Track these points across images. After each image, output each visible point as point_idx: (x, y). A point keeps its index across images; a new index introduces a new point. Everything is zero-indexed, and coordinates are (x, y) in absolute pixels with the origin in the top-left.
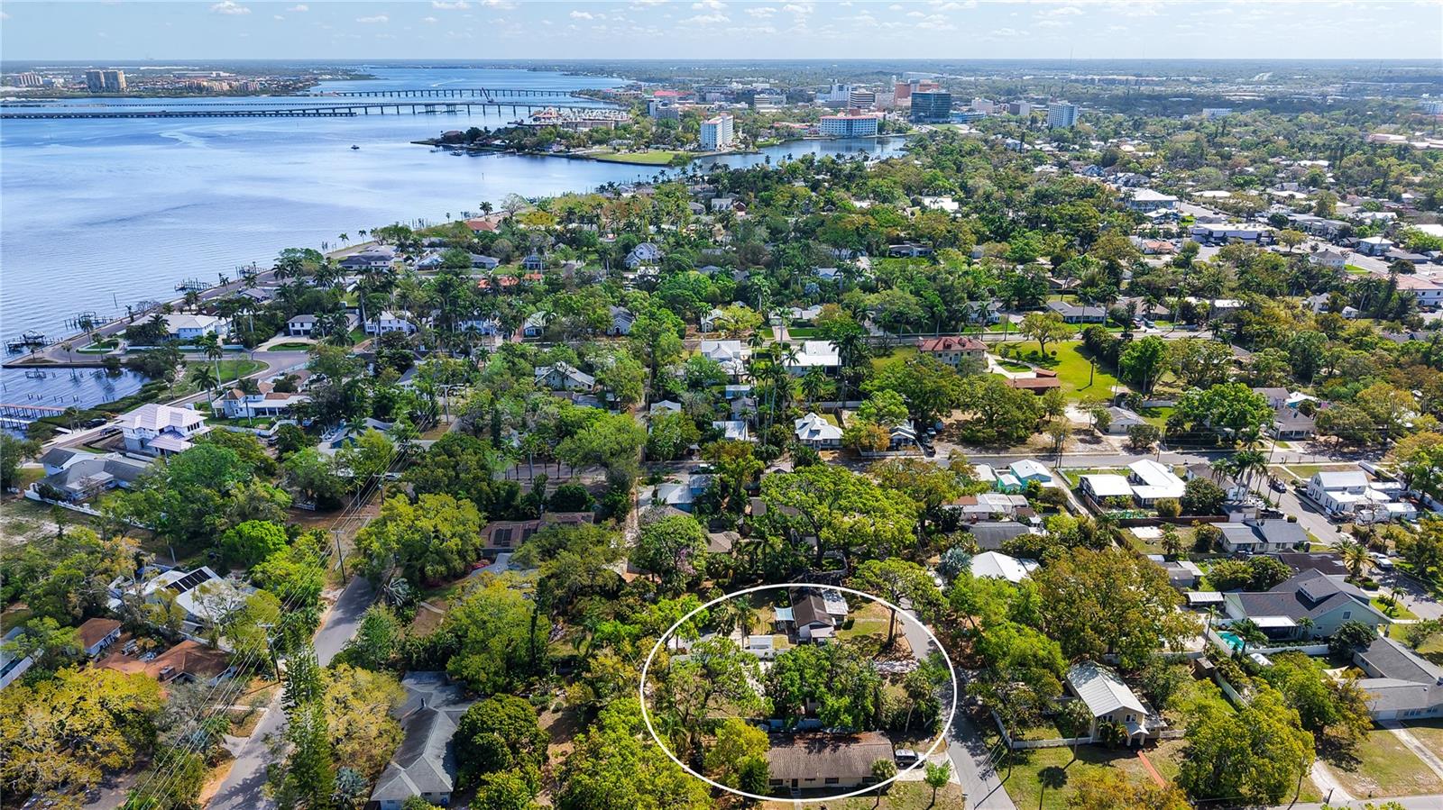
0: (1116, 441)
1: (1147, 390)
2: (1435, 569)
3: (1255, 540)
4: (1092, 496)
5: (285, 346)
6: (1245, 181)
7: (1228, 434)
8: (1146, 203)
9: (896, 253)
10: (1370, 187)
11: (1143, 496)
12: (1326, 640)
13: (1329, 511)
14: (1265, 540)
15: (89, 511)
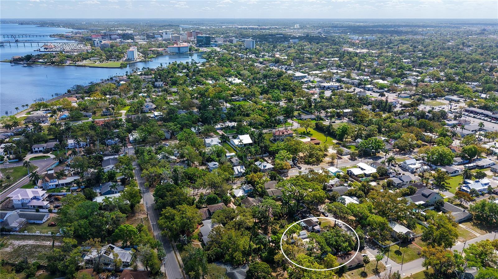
0: (346, 158)
1: (342, 141)
2: (443, 182)
3: (401, 182)
4: (354, 175)
5: (35, 157)
6: (322, 67)
7: (373, 152)
8: (299, 77)
9: (235, 100)
10: (355, 67)
11: (367, 173)
12: (433, 205)
13: (410, 171)
14: (404, 181)
15: (27, 234)
